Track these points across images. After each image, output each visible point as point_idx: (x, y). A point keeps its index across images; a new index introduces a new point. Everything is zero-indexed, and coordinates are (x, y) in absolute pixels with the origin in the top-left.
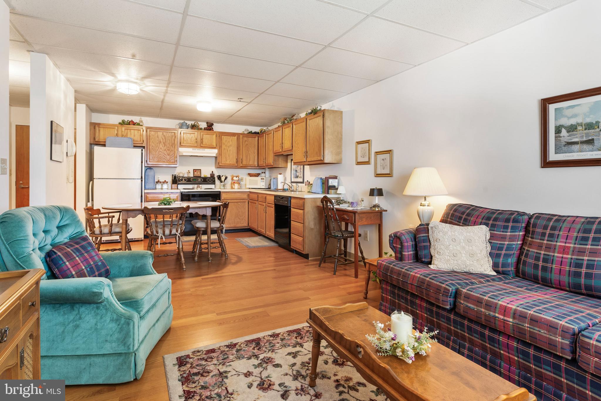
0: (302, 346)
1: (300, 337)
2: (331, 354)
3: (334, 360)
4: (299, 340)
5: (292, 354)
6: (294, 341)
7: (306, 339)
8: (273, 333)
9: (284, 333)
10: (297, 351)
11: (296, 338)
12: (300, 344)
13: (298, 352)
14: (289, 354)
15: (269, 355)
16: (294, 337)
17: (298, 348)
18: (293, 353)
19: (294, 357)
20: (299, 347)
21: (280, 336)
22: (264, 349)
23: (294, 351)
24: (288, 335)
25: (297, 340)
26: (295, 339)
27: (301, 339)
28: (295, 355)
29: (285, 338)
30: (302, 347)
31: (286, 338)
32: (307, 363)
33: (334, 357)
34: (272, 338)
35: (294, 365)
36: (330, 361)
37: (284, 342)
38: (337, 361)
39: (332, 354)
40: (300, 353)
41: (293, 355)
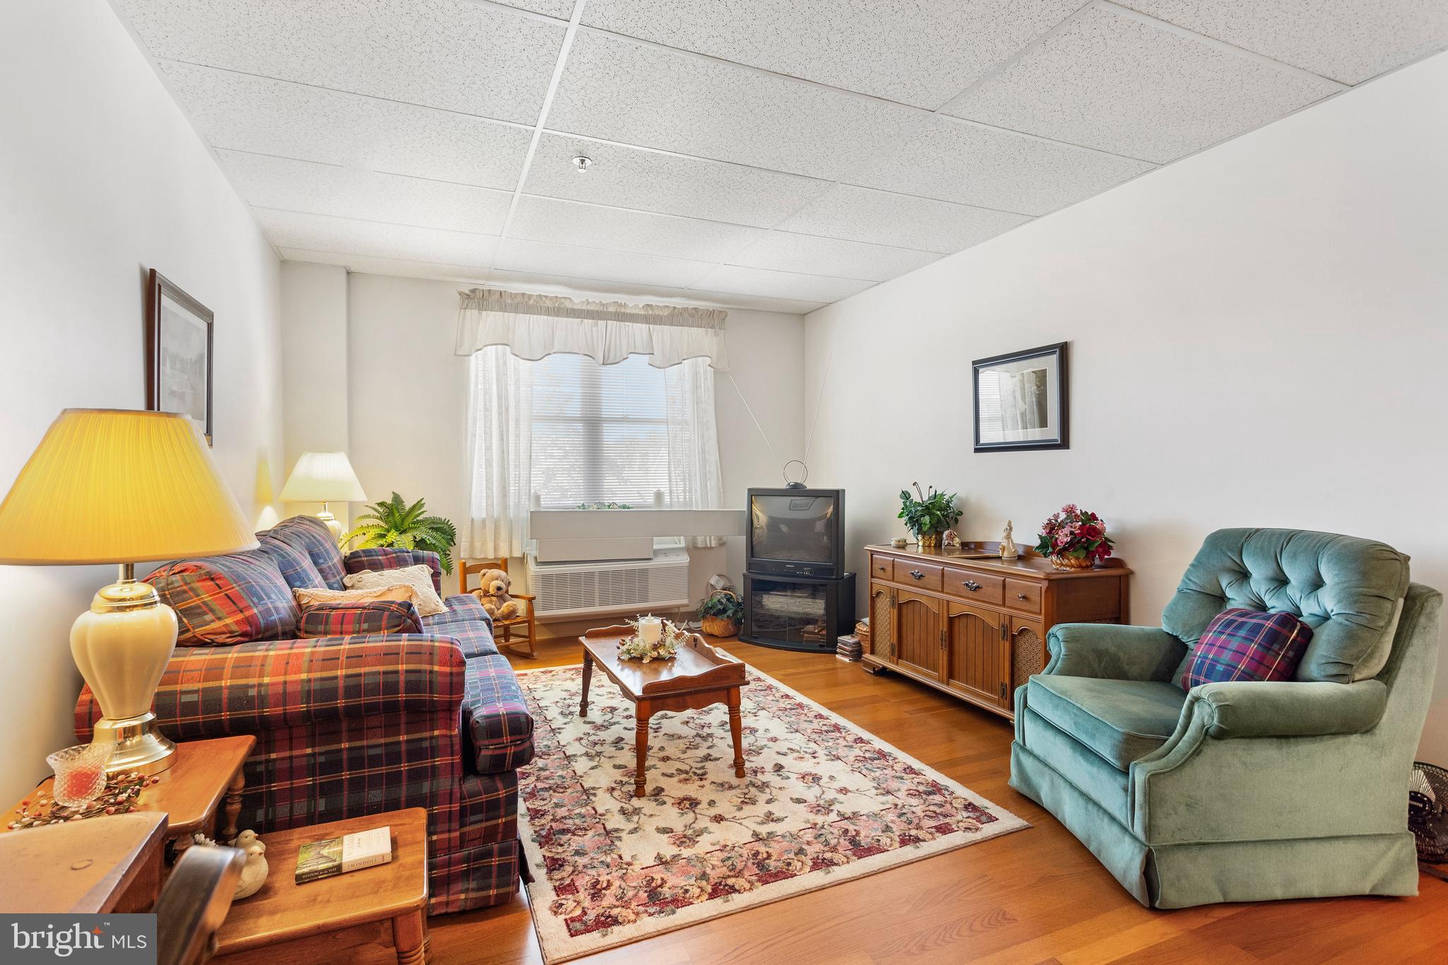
0: (755, 834)
1: (760, 857)
2: (698, 816)
3: (696, 806)
4: (762, 849)
5: (775, 819)
6: (775, 848)
7: (745, 852)
8: (829, 872)
9: (801, 869)
10: (766, 825)
11: (769, 856)
12: (761, 839)
13: (763, 823)
14: (779, 820)
15: (820, 819)
16: (773, 858)
17: (764, 830)
18: (772, 820)
19: (770, 813)
20: (761, 834)
21: (811, 863)
22: (835, 831)
23: (772, 824)
24: (789, 864)
25: (767, 849)
26: (770, 850)
27: (757, 853)
28: (770, 818)
29: (796, 854)
30: (754, 831)
31: (792, 855)
32: (746, 803)
33: (694, 811)
34: (828, 855)
35: (769, 802)
36: (704, 805)
37: (795, 846)
38: (690, 805)
39: (696, 816)
40: (759, 820)
41: (772, 816)
